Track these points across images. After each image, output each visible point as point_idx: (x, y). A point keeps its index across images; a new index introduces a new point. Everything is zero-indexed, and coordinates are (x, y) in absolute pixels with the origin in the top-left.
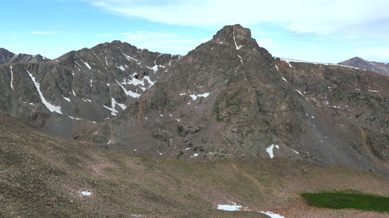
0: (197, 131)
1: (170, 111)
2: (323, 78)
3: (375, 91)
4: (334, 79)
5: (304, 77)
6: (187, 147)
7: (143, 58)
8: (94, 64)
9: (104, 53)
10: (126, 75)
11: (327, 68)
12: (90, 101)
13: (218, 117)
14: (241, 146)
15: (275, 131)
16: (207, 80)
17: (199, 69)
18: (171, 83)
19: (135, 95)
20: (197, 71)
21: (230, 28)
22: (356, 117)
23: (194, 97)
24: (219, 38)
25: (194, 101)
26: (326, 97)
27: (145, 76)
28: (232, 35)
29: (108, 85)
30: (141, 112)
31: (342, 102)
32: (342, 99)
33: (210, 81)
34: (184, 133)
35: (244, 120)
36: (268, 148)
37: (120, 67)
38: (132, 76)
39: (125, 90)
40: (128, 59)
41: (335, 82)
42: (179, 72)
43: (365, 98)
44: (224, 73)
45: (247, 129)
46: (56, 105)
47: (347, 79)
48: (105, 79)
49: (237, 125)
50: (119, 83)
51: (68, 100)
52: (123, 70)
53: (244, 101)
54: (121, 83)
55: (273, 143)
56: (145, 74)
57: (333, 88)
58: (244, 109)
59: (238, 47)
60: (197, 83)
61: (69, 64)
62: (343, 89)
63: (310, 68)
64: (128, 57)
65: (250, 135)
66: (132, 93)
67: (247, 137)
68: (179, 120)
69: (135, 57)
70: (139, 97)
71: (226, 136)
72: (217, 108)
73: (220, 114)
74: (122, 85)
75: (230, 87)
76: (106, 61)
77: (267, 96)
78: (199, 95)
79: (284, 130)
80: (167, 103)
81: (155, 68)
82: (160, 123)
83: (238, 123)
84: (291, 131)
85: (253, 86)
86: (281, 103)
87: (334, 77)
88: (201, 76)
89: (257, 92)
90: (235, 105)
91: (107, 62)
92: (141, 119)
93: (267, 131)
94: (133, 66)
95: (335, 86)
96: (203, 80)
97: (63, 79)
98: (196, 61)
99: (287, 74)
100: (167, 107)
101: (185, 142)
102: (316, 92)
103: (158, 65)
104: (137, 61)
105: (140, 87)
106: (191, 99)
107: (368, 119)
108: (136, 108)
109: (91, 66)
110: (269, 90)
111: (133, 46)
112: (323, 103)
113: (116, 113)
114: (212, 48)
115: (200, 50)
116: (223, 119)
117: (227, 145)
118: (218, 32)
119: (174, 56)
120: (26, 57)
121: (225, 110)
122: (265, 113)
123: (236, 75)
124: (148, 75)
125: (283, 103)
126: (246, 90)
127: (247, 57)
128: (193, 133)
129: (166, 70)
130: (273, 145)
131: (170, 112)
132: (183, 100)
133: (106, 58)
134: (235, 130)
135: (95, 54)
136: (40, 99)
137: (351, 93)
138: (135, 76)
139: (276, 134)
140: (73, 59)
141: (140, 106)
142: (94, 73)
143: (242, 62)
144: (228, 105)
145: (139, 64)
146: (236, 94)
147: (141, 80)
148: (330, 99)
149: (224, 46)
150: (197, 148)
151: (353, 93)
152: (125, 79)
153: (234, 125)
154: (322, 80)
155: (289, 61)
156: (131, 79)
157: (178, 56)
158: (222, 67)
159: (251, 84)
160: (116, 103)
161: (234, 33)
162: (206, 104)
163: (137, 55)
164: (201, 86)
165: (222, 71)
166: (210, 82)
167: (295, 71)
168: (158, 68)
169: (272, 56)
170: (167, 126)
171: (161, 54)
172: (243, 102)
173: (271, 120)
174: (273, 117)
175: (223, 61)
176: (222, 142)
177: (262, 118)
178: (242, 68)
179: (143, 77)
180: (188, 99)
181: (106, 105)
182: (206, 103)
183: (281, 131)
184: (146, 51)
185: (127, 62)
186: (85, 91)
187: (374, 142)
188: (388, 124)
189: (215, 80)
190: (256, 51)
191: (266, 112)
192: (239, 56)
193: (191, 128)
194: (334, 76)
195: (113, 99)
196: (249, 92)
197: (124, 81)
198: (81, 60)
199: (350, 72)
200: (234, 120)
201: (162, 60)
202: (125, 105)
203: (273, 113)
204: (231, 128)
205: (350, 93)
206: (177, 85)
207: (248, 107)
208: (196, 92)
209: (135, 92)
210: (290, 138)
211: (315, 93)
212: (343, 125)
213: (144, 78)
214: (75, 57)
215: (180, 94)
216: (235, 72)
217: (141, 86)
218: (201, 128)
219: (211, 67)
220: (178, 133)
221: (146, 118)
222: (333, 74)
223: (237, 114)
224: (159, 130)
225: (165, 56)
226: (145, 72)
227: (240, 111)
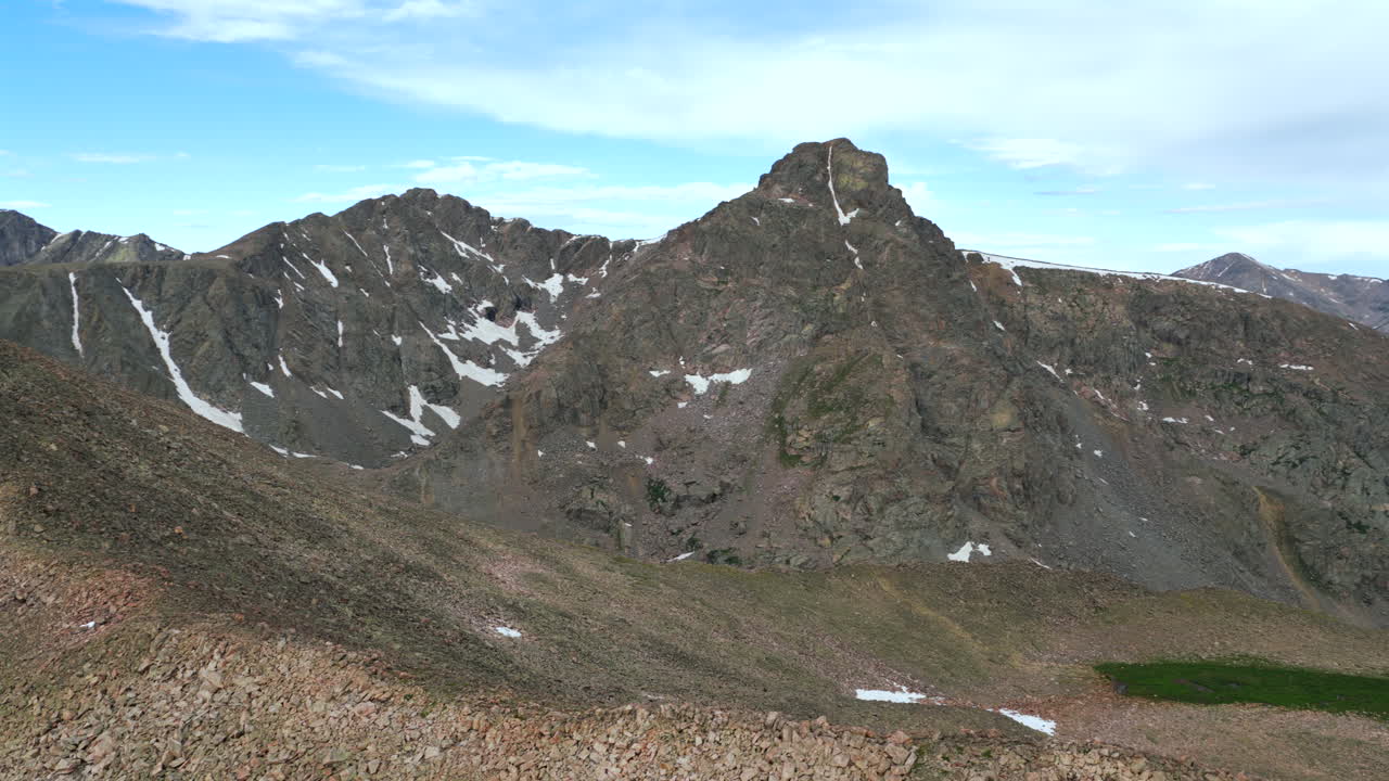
0: (713, 497)
1: (618, 429)
2: (1127, 323)
3: (1303, 367)
4: (1165, 325)
5: (1064, 317)
6: (683, 552)
7: (511, 251)
8: (348, 268)
9: (378, 232)
10: (456, 308)
11: (1139, 288)
12: (338, 394)
13: (785, 452)
14: (865, 545)
15: (974, 497)
16: (742, 325)
17: (712, 287)
18: (619, 336)
19: (489, 378)
20: (707, 293)
21: (816, 150)
22: (1243, 454)
23: (699, 383)
24: (781, 183)
25: (698, 396)
26: (1139, 386)
27: (519, 313)
28: (824, 175)
29: (398, 341)
30: (522, 432)
31: (1194, 403)
32: (1192, 393)
33: (752, 328)
34: (670, 504)
35: (872, 460)
36: (953, 553)
37: (434, 281)
38: (477, 312)
39: (453, 358)
40: (463, 255)
41: (1169, 338)
42: (646, 298)
43: (1270, 390)
44: (799, 302)
45: (882, 489)
46: (227, 407)
47: (1210, 324)
48: (388, 320)
49: (849, 476)
50: (432, 336)
51: (266, 389)
52: (444, 292)
53: (869, 397)
54: (440, 336)
55: (970, 539)
56: (519, 305)
57: (1161, 355)
58: (872, 424)
59: (846, 215)
60: (709, 338)
61: (267, 268)
62: (1195, 361)
63: (1083, 286)
64: (462, 248)
65: (894, 509)
66: (479, 369)
67: (884, 517)
68: (650, 461)
69: (484, 245)
70: (501, 383)
71: (812, 512)
72: (781, 421)
73: (789, 439)
74: (443, 340)
75: (819, 351)
76: (388, 259)
77: (947, 382)
78: (717, 377)
79: (1006, 493)
80: (610, 404)
81: (554, 285)
82: (589, 470)
83: (852, 469)
84: (1027, 497)
85: (900, 345)
86: (992, 405)
87: (1165, 318)
88: (721, 313)
89: (914, 366)
90: (840, 408)
91: (390, 263)
92: (521, 456)
93: (947, 498)
94: (477, 279)
95: (1169, 349)
96: (729, 326)
97: (247, 321)
98: (702, 259)
99: (1006, 308)
100: (607, 415)
101: (673, 534)
102: (1105, 369)
103: (564, 274)
104: (491, 260)
105: (504, 350)
106: (689, 388)
107: (1281, 460)
108: (505, 420)
109: (337, 277)
110: (953, 360)
111: (479, 210)
112: (1130, 406)
113: (427, 437)
114: (756, 219)
115: (718, 224)
116: (801, 456)
117: (816, 542)
118: (777, 166)
119: (617, 244)
120: (96, 244)
121: (806, 427)
122: (939, 436)
123: (841, 310)
124: (529, 310)
125: (1000, 403)
126: (876, 361)
127: (876, 248)
128: (701, 503)
129: (591, 292)
130: (968, 544)
131: (617, 433)
132: (663, 392)
133: (386, 249)
134: (844, 493)
135: (349, 235)
136: (174, 387)
137: (1223, 371)
138: (485, 313)
139: (980, 507)
140: (279, 249)
141: (518, 412)
142: (347, 298)
143: (861, 267)
144: (817, 410)
145: (500, 269)
146: (842, 373)
147: (505, 326)
148: (1151, 394)
149: (798, 213)
150: (715, 551)
151: (1229, 375)
152: (454, 323)
153: (838, 476)
154: (1124, 328)
155: (1014, 265)
156: (473, 323)
157: (632, 243)
158: (793, 284)
159: (891, 339)
160: (425, 402)
161: (829, 168)
162: (740, 406)
163: (492, 240)
164: (723, 348)
165: (794, 294)
166: (754, 331)
167: (1032, 299)
168: (565, 283)
169: (957, 248)
170: (611, 481)
171: (574, 238)
172: (867, 401)
173: (960, 463)
174: (966, 451)
175: (794, 261)
176: (801, 531)
177: (932, 455)
178: (861, 287)
179: (512, 316)
180: (681, 390)
181: (393, 409)
182: (741, 403)
183: (993, 495)
184: (521, 225)
185: (461, 265)
186: (320, 361)
187: (1302, 537)
188: (1346, 479)
189: (772, 324)
190: (905, 230)
191: (945, 435)
192: (850, 247)
193: (692, 487)
194: (1165, 315)
195: (414, 390)
196: (885, 367)
197: (450, 327)
198: (305, 255)
199: (1217, 304)
200: (839, 461)
201: (576, 255)
202: (454, 410)
203: (969, 437)
204: (828, 485)
205: (1219, 374)
206: (642, 343)
207: (886, 416)
208: (707, 366)
209: (488, 366)
210: (1025, 522)
211: (1100, 372)
212: (1198, 481)
213: (517, 318)
214: (282, 245)
215: (652, 372)
216: (837, 298)
217: (508, 345)
218: (725, 487)
219: (756, 282)
220: (648, 504)
221: (540, 453)
222: (1162, 310)
223: (849, 441)
224: (586, 493)
225: (589, 242)
226: (518, 300)
227: (857, 428)
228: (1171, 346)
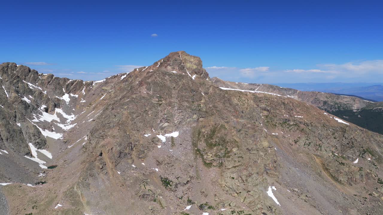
0: (188, 182)
1: (140, 158)
3: (300, 117)
4: (263, 106)
7: (48, 86)
10: (34, 109)
11: (254, 95)
12: (5, 151)
13: (205, 162)
14: (249, 194)
16: (172, 116)
17: (157, 103)
18: (131, 122)
19: (56, 136)
20: (156, 105)
22: (295, 143)
23: (163, 138)
24: (170, 66)
25: (164, 143)
26: (262, 124)
27: (56, 109)
29: (19, 124)
30: (110, 165)
31: (277, 128)
32: (275, 125)
33: (176, 117)
34: (173, 186)
35: (240, 163)
36: (268, 191)
37: (24, 99)
38: (42, 110)
39: (41, 129)
40: (31, 88)
41: (265, 109)
43: (295, 124)
44: (189, 107)
45: (245, 173)
47: (276, 106)
49: (234, 170)
50: (30, 121)
52: (28, 103)
53: (228, 140)
54: (32, 120)
55: (270, 185)
56: (56, 106)
57: (264, 115)
58: (234, 150)
59: (192, 77)
60: (161, 121)
62: (273, 116)
64: (30, 85)
65: (250, 179)
66: (50, 132)
67: (248, 183)
68: (157, 170)
69: (37, 84)
70: (62, 138)
71: (227, 184)
72: (198, 150)
73: (205, 157)
74: (34, 123)
75: (200, 124)
76: (5, 91)
78: (168, 135)
79: (273, 168)
81: (66, 98)
82: (139, 177)
83: (235, 167)
86: (260, 139)
88: (163, 112)
90: (219, 145)
95: (266, 113)
96: (168, 117)
98: (151, 93)
101: (180, 199)
103: (69, 93)
104: (41, 89)
105: (56, 124)
106: (159, 140)
107: (306, 144)
108: (102, 161)
110: (245, 125)
111: (34, 70)
113: (44, 165)
114: (166, 78)
116: (212, 163)
117: (232, 195)
119: (86, 82)
121: (209, 152)
123: (204, 110)
124: (59, 107)
126: (224, 127)
127: (207, 88)
128: (184, 184)
129: (81, 100)
130: (270, 187)
131: (141, 160)
132: (152, 142)
133: (3, 87)
134: (235, 176)
137: (282, 119)
138: (44, 110)
143: (204, 95)
144: (210, 145)
145: (45, 93)
146: (213, 132)
147: (52, 114)
148: (266, 127)
149: (180, 76)
150: (202, 204)
151: (284, 120)
152: (35, 115)
153: (230, 170)
154: (255, 108)
156: (42, 115)
158: (186, 101)
160: (36, 149)
162: (181, 146)
163: (40, 81)
164: (166, 124)
165: (188, 105)
168: (70, 97)
170: (149, 180)
171: (70, 80)
172: (228, 142)
173: (257, 159)
174: (259, 155)
175: (185, 93)
176: (225, 192)
179: (54, 110)
181: (27, 154)
182: (181, 144)
183: (271, 169)
185: (31, 92)
187: (329, 168)
188: (321, 148)
189: (183, 115)
193: (179, 179)
194: (263, 103)
195: (30, 145)
196: (228, 129)
197: (34, 117)
199: (275, 100)
200: (228, 164)
201: (72, 87)
202: (47, 150)
203: (258, 151)
204: (228, 174)
205: (281, 119)
207: (238, 147)
208: (163, 131)
209: (52, 131)
211: (252, 121)
213: (56, 111)
215: (145, 135)
216: (201, 106)
217: (57, 122)
218: (191, 177)
219: (173, 101)
220: (164, 188)
221: (119, 173)
222: (262, 102)
223: (229, 157)
224: (143, 187)
225: (76, 82)
226: (55, 104)
227: (229, 152)
228: (266, 112)
